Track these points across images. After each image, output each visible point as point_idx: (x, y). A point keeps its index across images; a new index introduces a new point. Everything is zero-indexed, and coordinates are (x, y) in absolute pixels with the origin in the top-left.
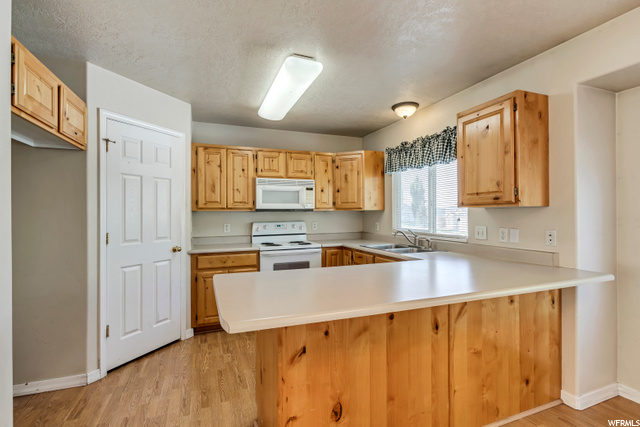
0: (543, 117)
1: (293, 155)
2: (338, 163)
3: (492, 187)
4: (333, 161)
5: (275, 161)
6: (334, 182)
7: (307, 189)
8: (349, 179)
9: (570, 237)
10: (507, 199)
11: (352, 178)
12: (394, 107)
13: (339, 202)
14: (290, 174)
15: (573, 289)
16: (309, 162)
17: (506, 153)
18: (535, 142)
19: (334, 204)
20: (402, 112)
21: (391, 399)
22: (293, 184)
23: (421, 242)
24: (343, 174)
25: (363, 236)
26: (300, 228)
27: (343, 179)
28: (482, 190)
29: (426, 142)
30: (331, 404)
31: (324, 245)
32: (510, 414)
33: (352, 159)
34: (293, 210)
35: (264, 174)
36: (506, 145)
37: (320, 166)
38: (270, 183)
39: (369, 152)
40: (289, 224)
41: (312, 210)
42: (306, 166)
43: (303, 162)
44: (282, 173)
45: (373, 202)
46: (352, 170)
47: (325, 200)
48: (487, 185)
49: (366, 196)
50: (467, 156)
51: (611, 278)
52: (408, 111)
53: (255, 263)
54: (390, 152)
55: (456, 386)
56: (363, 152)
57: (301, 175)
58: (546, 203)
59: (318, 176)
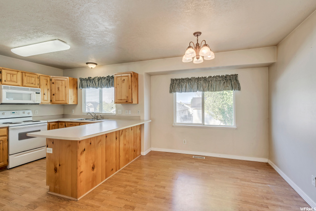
0: (137, 79)
1: (27, 74)
2: (53, 81)
3: (126, 98)
4: (51, 80)
5: (15, 76)
6: (51, 90)
7: (36, 93)
8: (60, 89)
9: (143, 112)
10: (129, 102)
11: (62, 89)
12: (87, 63)
13: (54, 100)
14: (24, 84)
15: (144, 124)
16: (37, 79)
17: (129, 88)
18: (136, 86)
19: (51, 101)
20: (90, 66)
21: (106, 161)
22: (28, 90)
23: (97, 117)
24: (57, 86)
25: (64, 116)
26: (29, 113)
27: (57, 89)
28: (122, 99)
29: (100, 79)
30: (92, 165)
31: (49, 121)
32: (132, 160)
33: (62, 80)
34: (27, 104)
35: (6, 83)
36: (129, 86)
37: (43, 82)
38: (11, 88)
39: (71, 78)
40: (21, 112)
41: (38, 104)
42: (35, 81)
43: (33, 79)
44: (19, 83)
45: (72, 100)
46: (62, 85)
47: (46, 99)
48: (124, 97)
49: (70, 98)
50: (118, 87)
51: (151, 121)
52: (93, 66)
53: (6, 134)
54: (81, 80)
55: (121, 155)
56: (68, 78)
57: (31, 85)
58: (138, 103)
59: (42, 86)
